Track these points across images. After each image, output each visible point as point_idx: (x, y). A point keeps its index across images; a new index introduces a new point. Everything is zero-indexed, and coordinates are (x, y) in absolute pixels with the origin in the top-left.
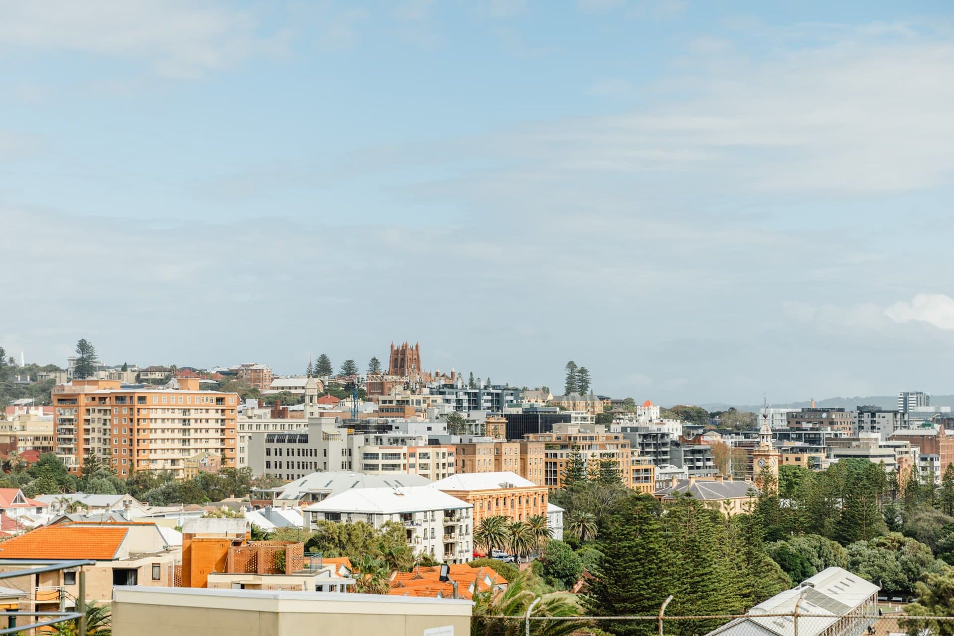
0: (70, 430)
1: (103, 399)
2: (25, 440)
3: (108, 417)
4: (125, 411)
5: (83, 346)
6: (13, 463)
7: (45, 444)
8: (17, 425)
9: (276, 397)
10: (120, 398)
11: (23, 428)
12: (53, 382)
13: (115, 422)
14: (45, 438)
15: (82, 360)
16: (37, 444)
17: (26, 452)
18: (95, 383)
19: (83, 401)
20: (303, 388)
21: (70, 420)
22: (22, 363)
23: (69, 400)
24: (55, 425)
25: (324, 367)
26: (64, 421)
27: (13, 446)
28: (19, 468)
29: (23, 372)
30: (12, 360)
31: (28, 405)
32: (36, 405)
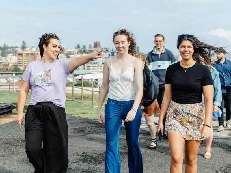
0: (21, 61)
1: (28, 54)
2: (11, 63)
3: (30, 58)
4: (33, 57)
5: (23, 42)
6: (9, 69)
7: (15, 64)
8: (9, 60)
9: (68, 53)
10: (32, 54)
11: (11, 61)
12: (17, 50)
13: (31, 59)
14: (15, 63)
15: (23, 45)
16: (14, 64)
17: (11, 66)
18: (27, 50)
19: (24, 55)
20: (74, 51)
21: (21, 59)
22: (10, 46)
23: (20, 55)
24: (18, 60)
25: (78, 47)
26: (20, 59)
27: (8, 65)
28: (10, 70)
29: (10, 48)
30: (7, 45)
31: (12, 56)
32: (13, 55)
